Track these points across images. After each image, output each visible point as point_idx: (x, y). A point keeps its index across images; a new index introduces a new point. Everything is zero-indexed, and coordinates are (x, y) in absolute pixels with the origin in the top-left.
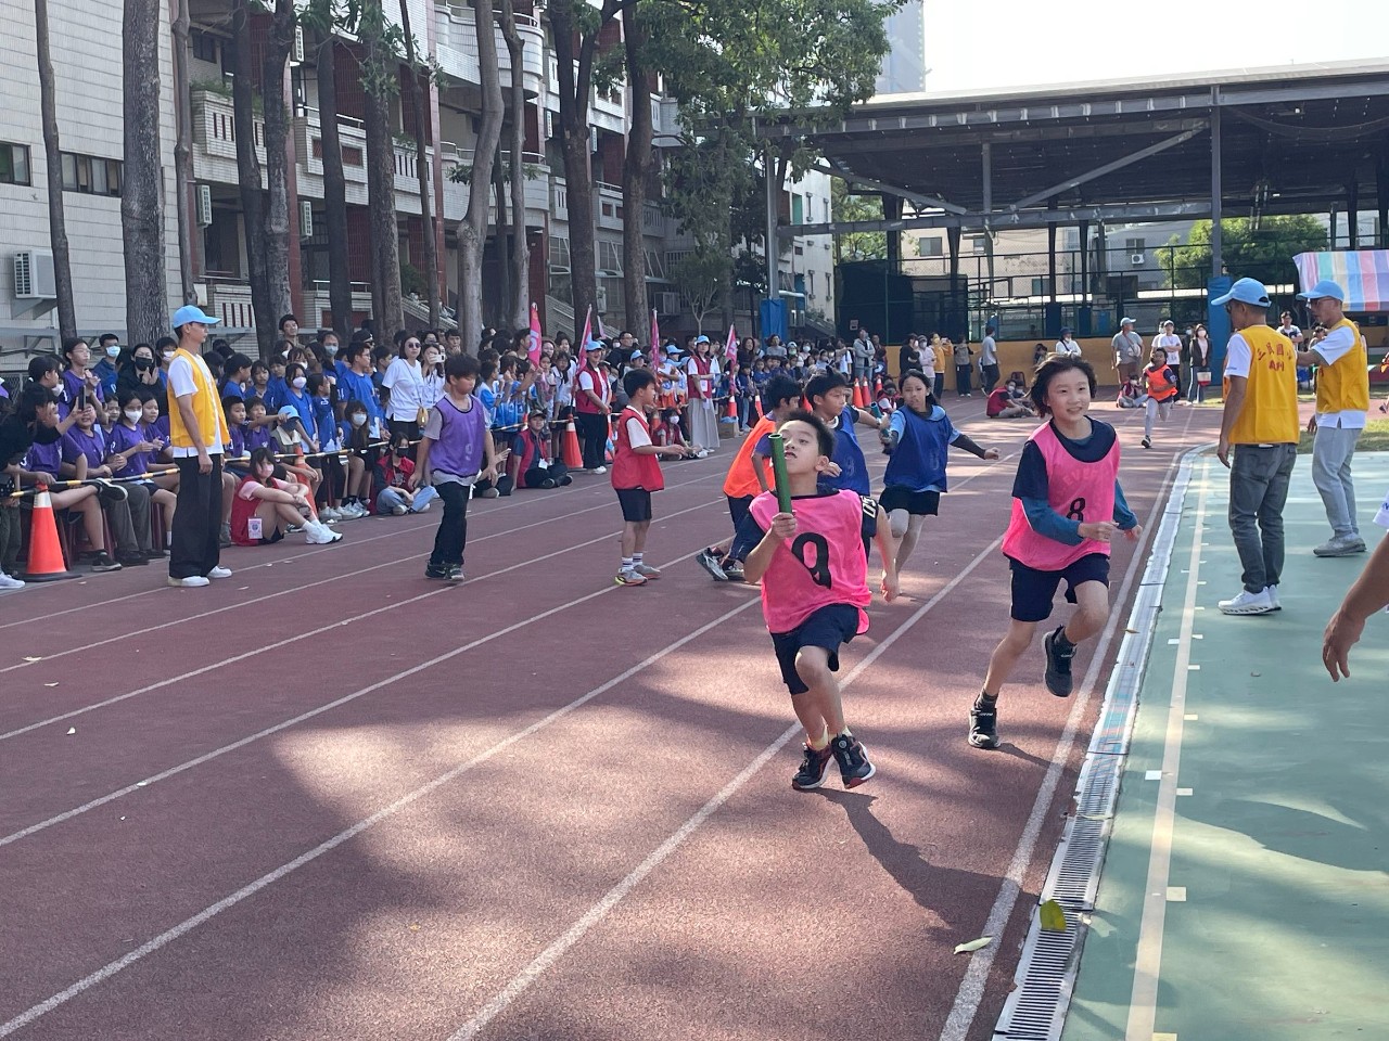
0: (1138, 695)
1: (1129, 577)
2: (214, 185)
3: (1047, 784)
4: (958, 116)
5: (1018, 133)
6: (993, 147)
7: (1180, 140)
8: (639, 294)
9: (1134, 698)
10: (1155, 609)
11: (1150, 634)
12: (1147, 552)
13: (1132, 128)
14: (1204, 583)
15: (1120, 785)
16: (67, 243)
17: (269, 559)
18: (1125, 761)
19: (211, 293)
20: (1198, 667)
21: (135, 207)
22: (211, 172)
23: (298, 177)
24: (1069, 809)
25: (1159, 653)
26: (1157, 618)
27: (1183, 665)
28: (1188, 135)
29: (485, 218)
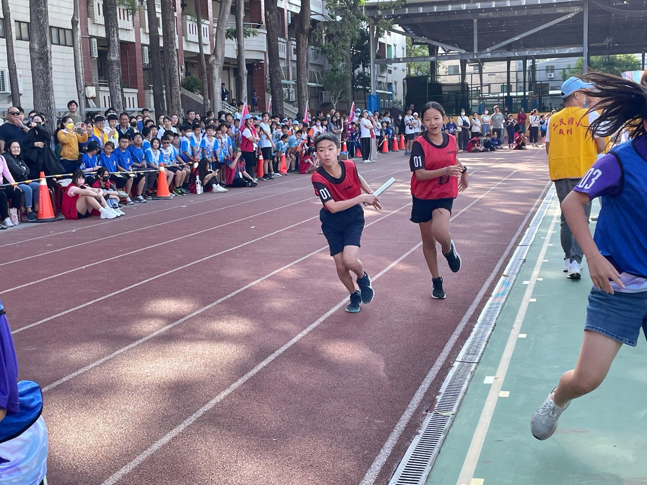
0: (497, 319)
1: (513, 240)
2: (99, 39)
3: (423, 386)
4: (462, 5)
5: (491, 14)
6: (479, 21)
7: (569, 16)
8: (304, 92)
9: (494, 322)
10: (522, 261)
11: (515, 277)
12: (527, 226)
13: (545, 11)
14: (552, 245)
15: (467, 388)
16: (15, 66)
17: (75, 227)
18: (476, 368)
19: (97, 91)
20: (535, 300)
21: (36, 47)
22: (97, 32)
23: (141, 35)
24: (431, 406)
25: (516, 291)
26: (521, 266)
27: (528, 298)
28: (573, 14)
29: (223, 53)
